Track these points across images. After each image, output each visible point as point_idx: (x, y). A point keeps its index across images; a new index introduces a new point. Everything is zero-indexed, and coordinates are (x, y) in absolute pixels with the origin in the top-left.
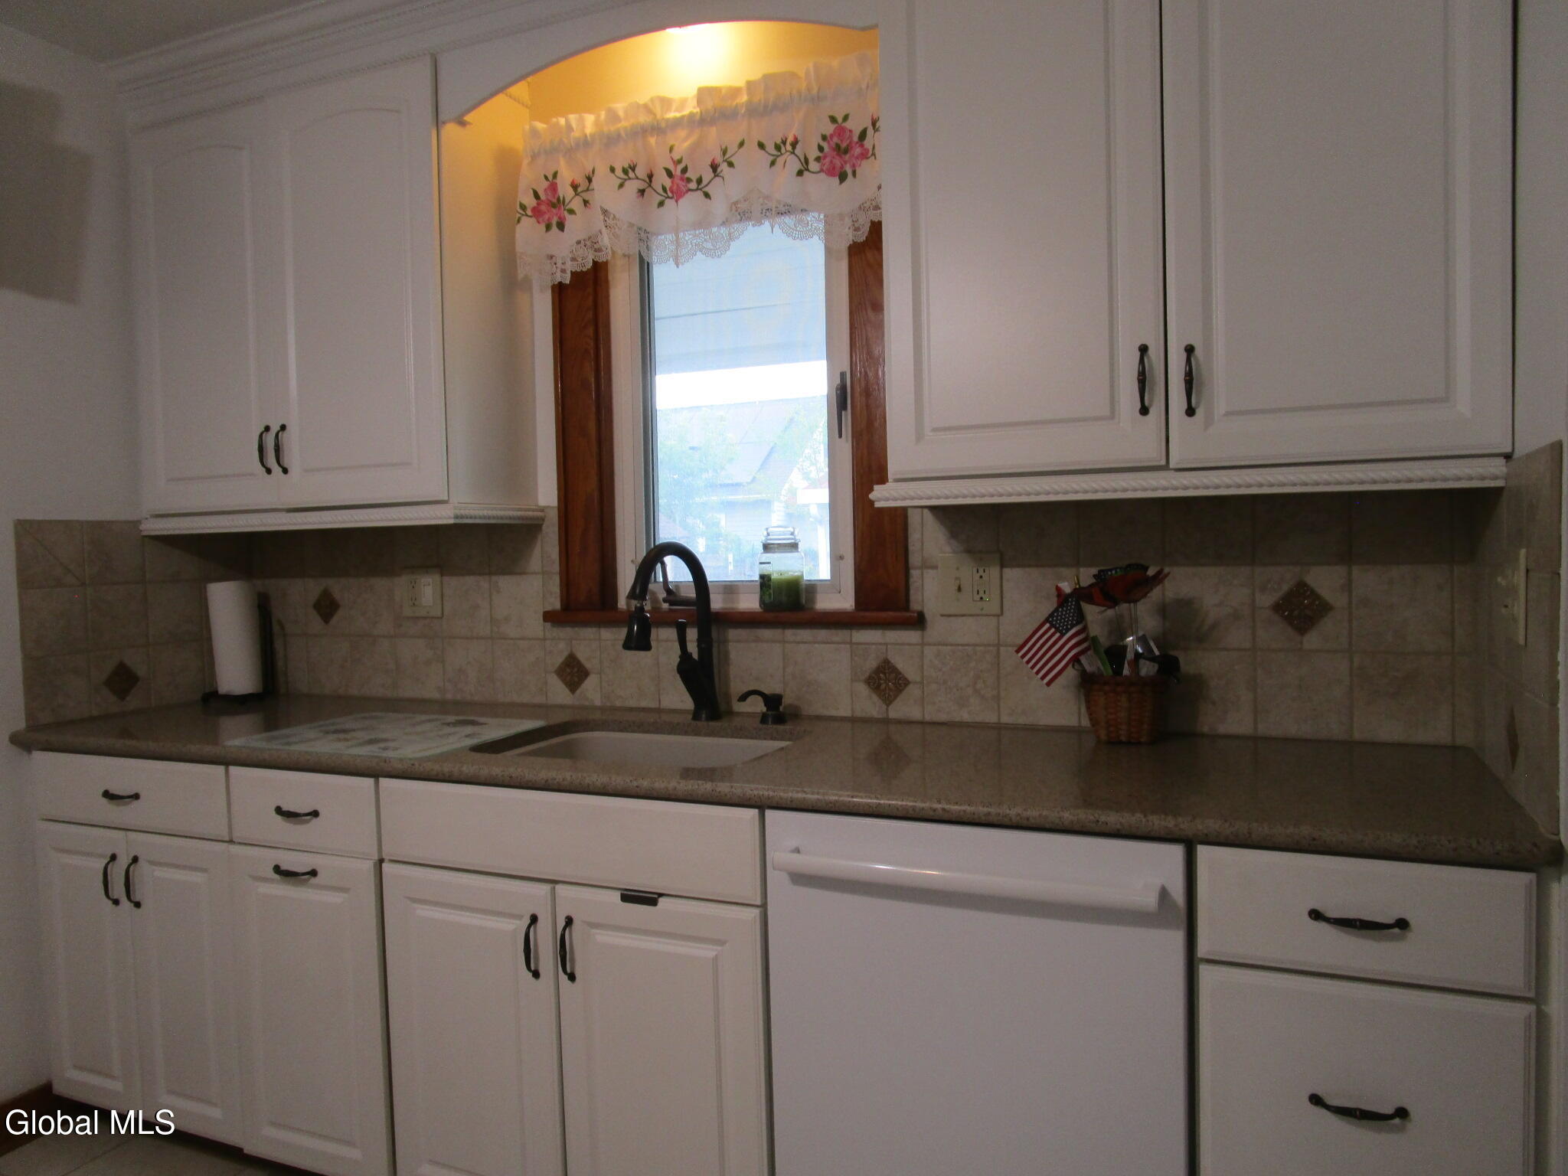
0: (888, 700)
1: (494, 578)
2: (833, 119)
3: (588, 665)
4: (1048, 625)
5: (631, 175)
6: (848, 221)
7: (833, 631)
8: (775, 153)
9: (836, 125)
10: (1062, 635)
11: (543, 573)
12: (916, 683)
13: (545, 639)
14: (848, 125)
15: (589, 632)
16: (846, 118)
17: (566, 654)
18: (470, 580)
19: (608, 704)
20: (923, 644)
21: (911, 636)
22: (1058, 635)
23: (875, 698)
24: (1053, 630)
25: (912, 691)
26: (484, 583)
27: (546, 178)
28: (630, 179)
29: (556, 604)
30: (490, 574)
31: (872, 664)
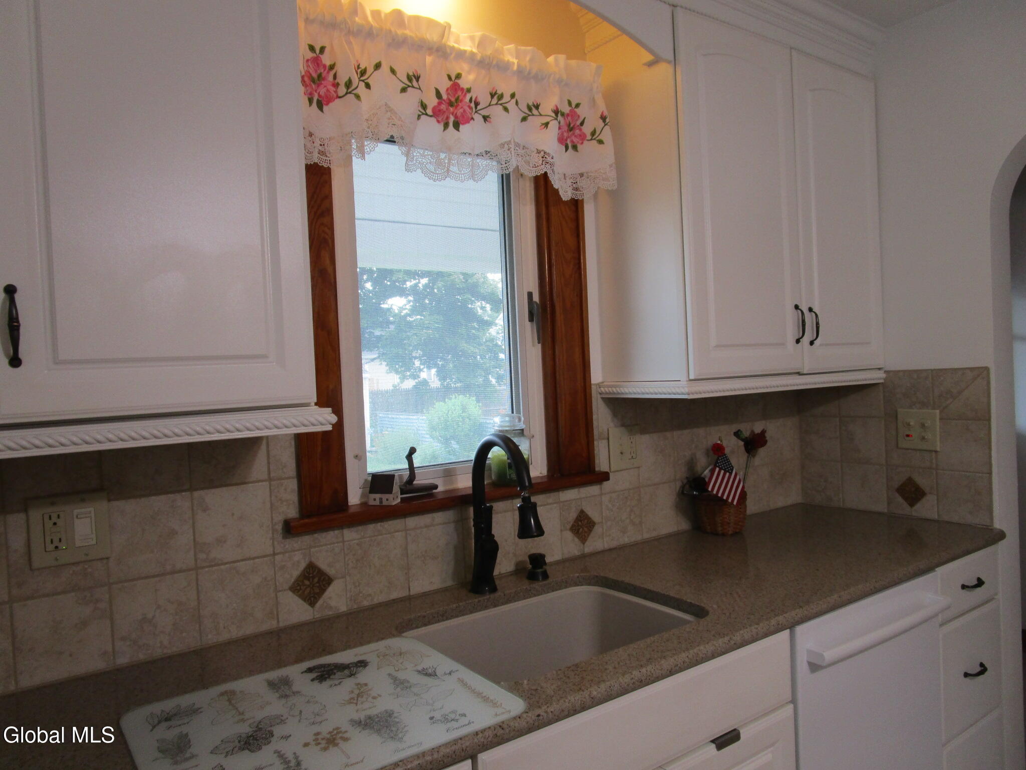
0: (583, 539)
1: (196, 494)
2: (570, 103)
3: (331, 572)
4: (717, 469)
7: (548, 495)
9: (570, 108)
10: (731, 474)
11: (270, 479)
12: (599, 523)
13: (274, 554)
14: (578, 111)
15: (331, 536)
16: (578, 105)
17: (303, 565)
18: (158, 502)
19: (355, 607)
20: (601, 494)
21: (593, 490)
22: (728, 474)
23: (576, 540)
24: (722, 472)
25: (597, 529)
26: (182, 501)
29: (292, 512)
30: (192, 489)
31: (573, 515)
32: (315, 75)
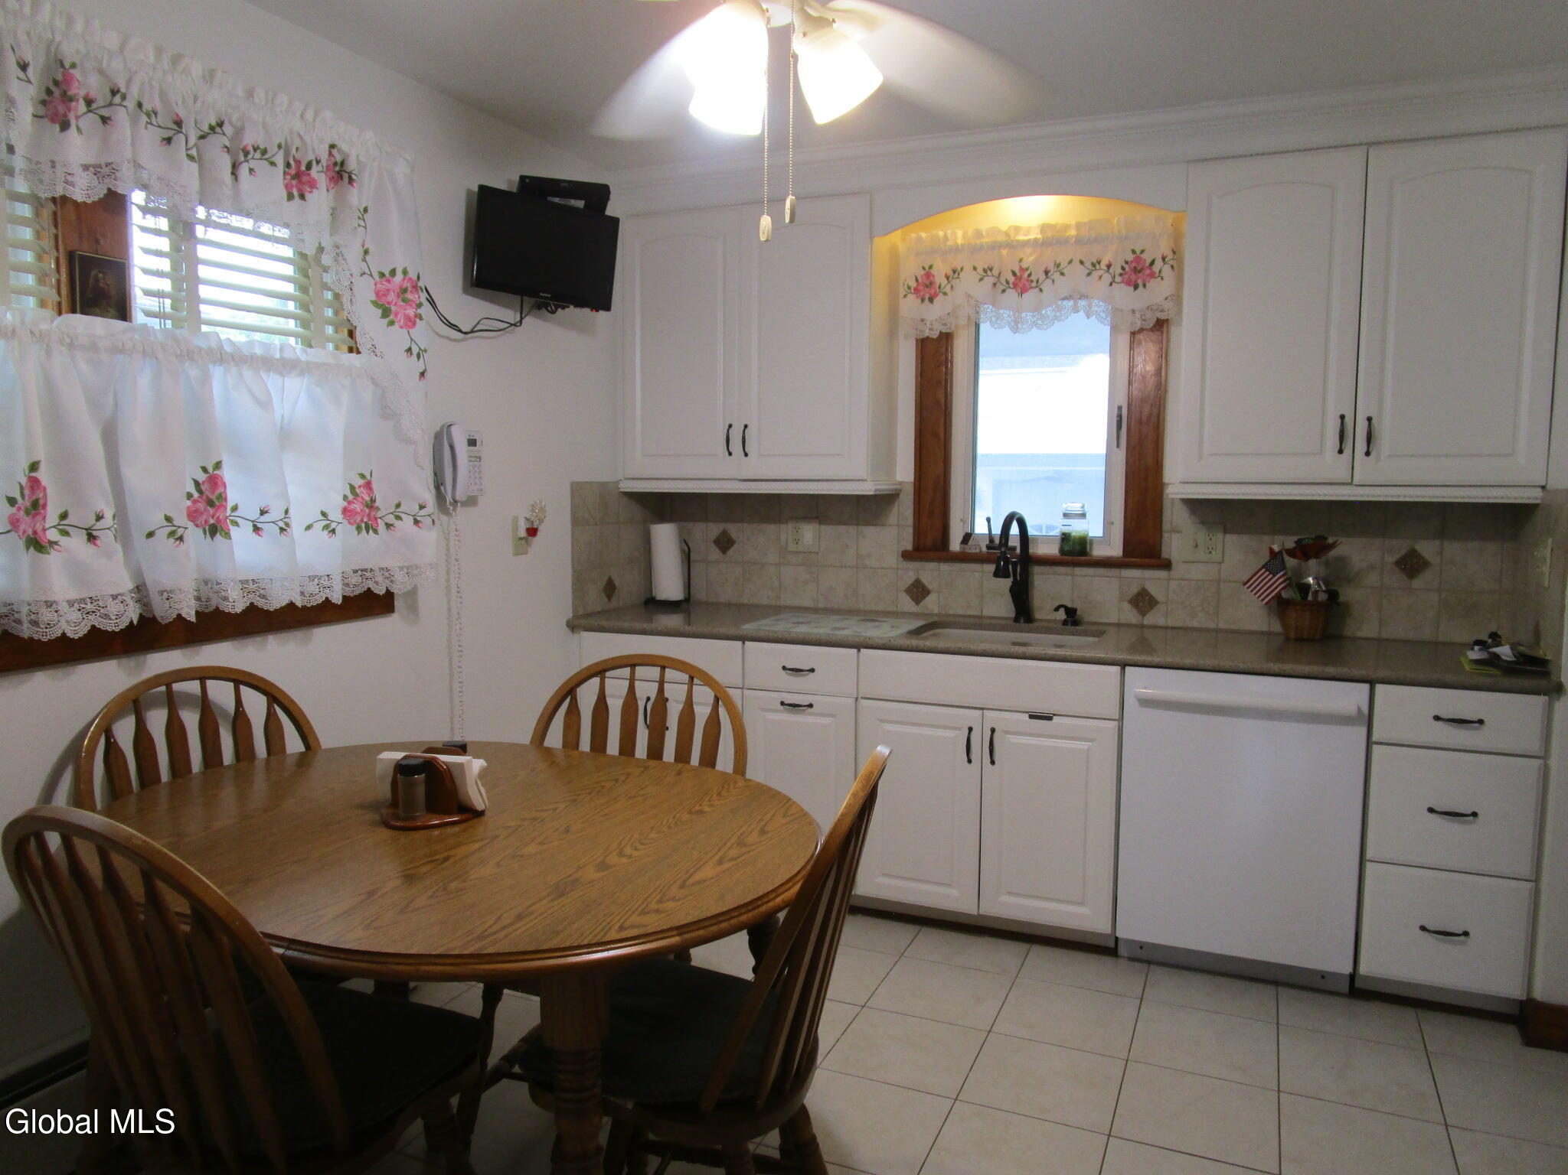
0: (1143, 613)
1: (860, 528)
2: (1134, 252)
3: (930, 587)
4: (1264, 570)
5: (989, 273)
6: (1138, 315)
7: (1109, 570)
8: (1091, 267)
9: (1135, 255)
10: (1274, 576)
11: (899, 526)
12: (1163, 603)
13: (898, 569)
14: (1143, 256)
15: (932, 565)
16: (1142, 252)
17: (913, 580)
18: (842, 529)
19: (944, 612)
20: (1169, 579)
21: (1161, 574)
22: (1271, 575)
23: (1135, 612)
24: (1268, 573)
25: (1161, 608)
26: (852, 530)
27: (924, 268)
28: (988, 276)
29: (909, 547)
30: (858, 524)
31: (1134, 590)
32: (928, 283)
